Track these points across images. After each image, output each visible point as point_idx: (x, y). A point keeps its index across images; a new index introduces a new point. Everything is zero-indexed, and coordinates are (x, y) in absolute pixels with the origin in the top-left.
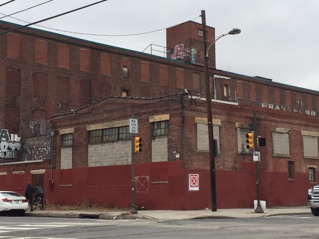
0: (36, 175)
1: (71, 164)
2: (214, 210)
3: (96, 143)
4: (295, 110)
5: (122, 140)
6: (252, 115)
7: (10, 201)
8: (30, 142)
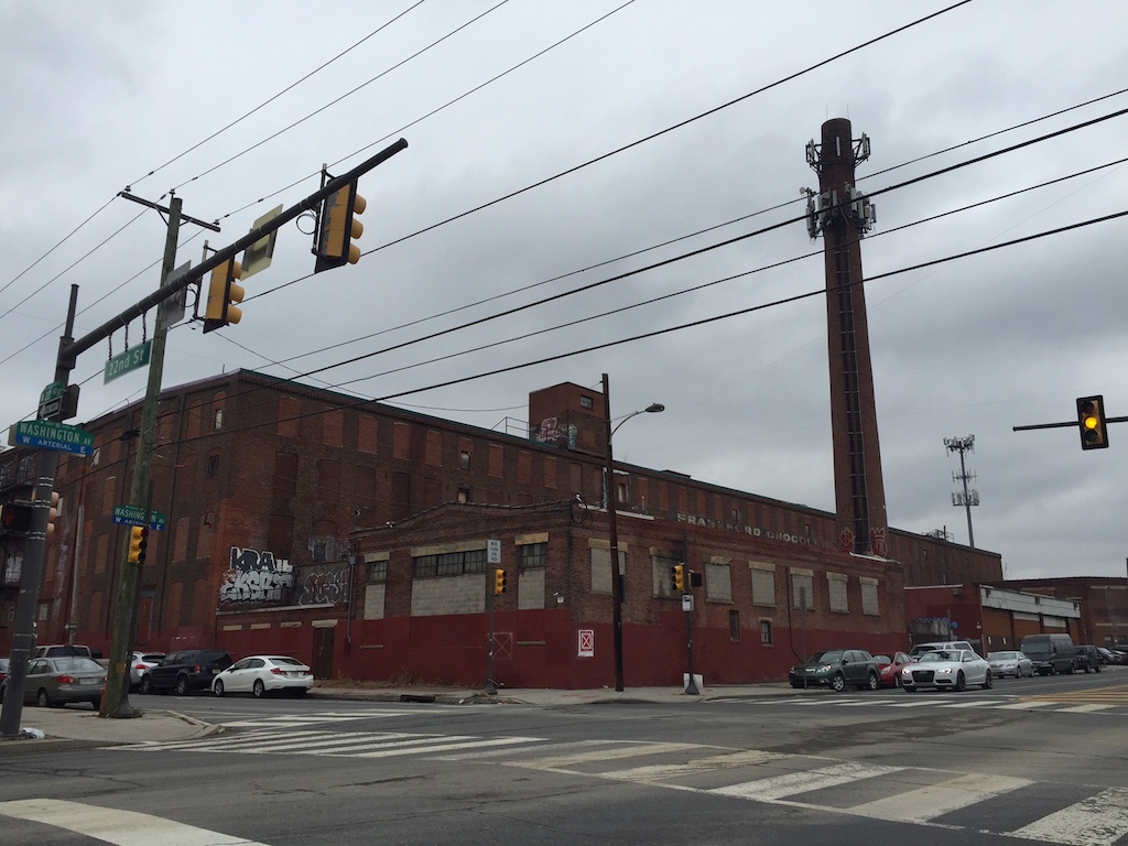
0: (320, 629)
1: (382, 610)
2: (620, 689)
3: (426, 577)
4: (728, 526)
5: (469, 572)
6: (675, 536)
7: (285, 673)
8: (309, 573)
